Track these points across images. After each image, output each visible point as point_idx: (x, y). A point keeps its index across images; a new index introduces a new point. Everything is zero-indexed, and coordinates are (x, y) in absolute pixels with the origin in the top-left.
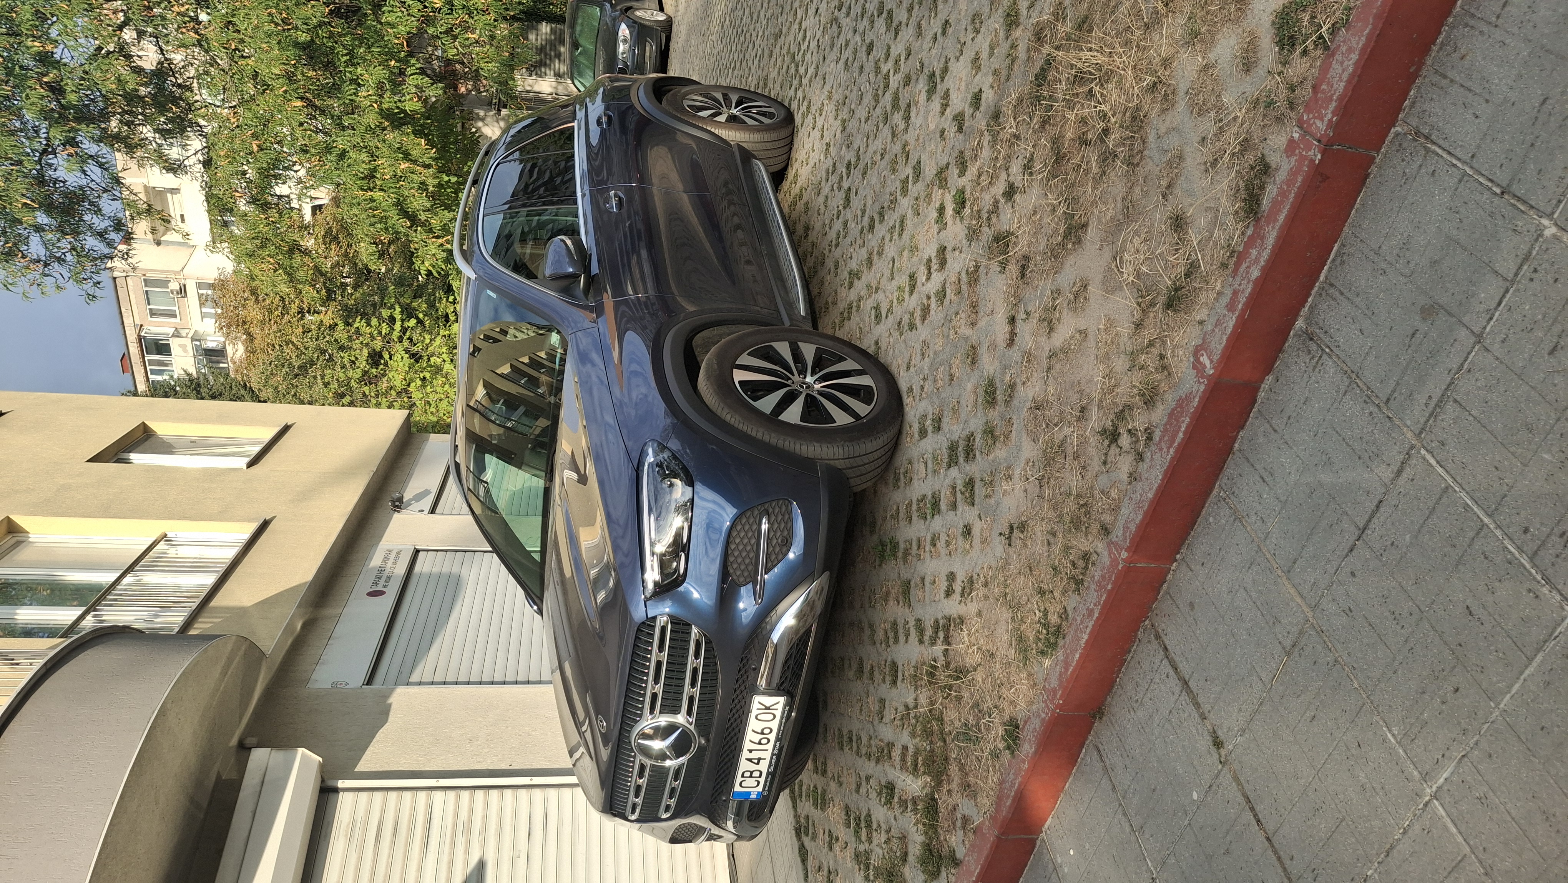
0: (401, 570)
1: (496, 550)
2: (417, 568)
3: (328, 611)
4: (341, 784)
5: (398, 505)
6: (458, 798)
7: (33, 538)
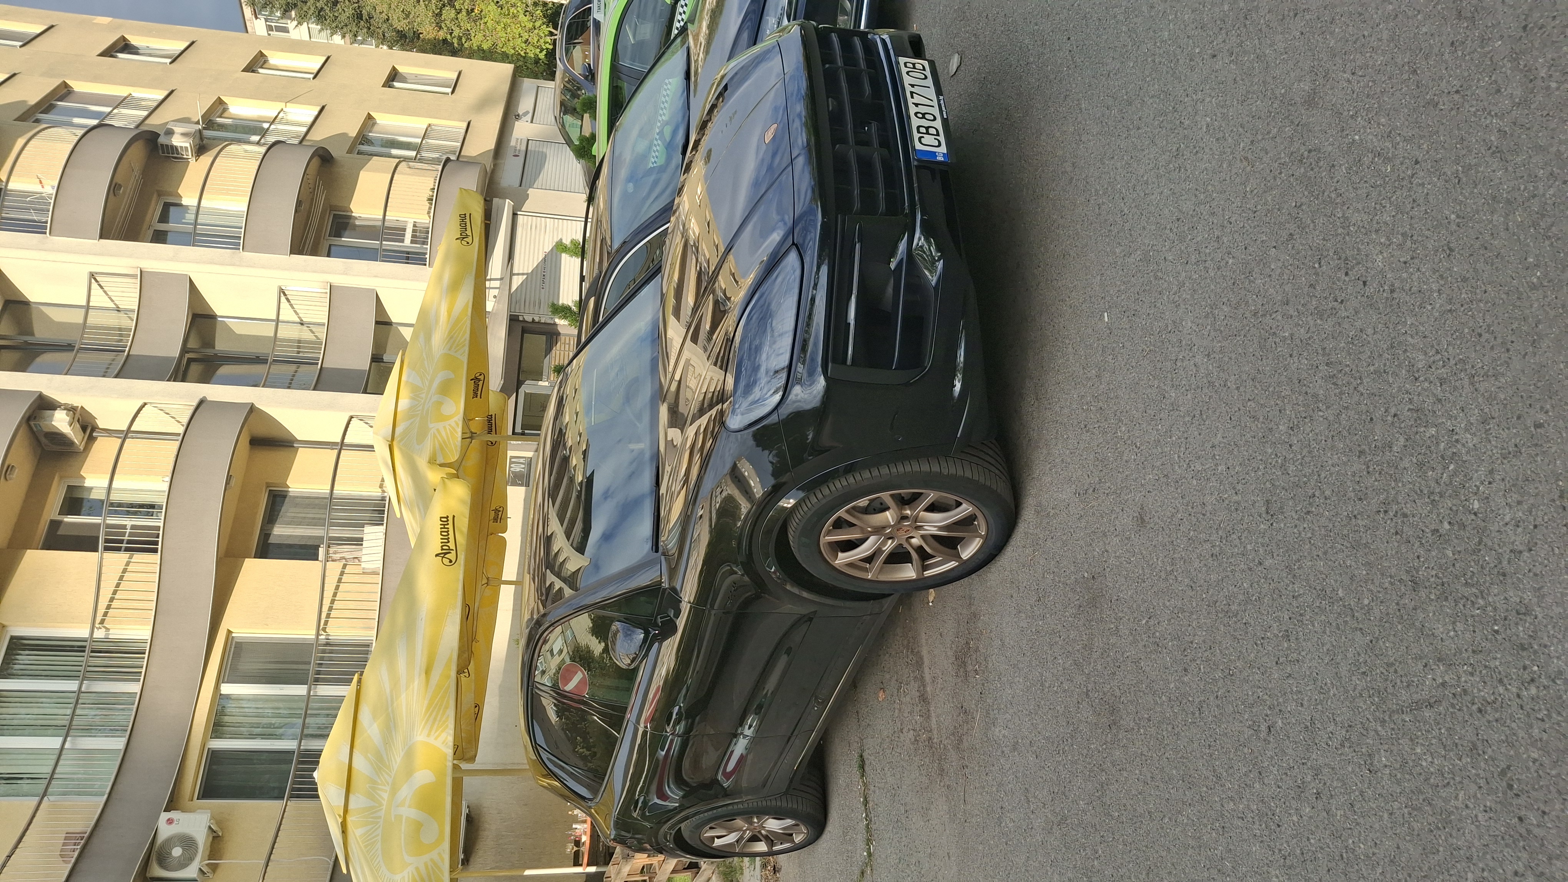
0: (524, 148)
1: (567, 143)
2: (529, 148)
3: (500, 161)
4: (519, 213)
5: (518, 117)
6: (558, 222)
7: (378, 122)
